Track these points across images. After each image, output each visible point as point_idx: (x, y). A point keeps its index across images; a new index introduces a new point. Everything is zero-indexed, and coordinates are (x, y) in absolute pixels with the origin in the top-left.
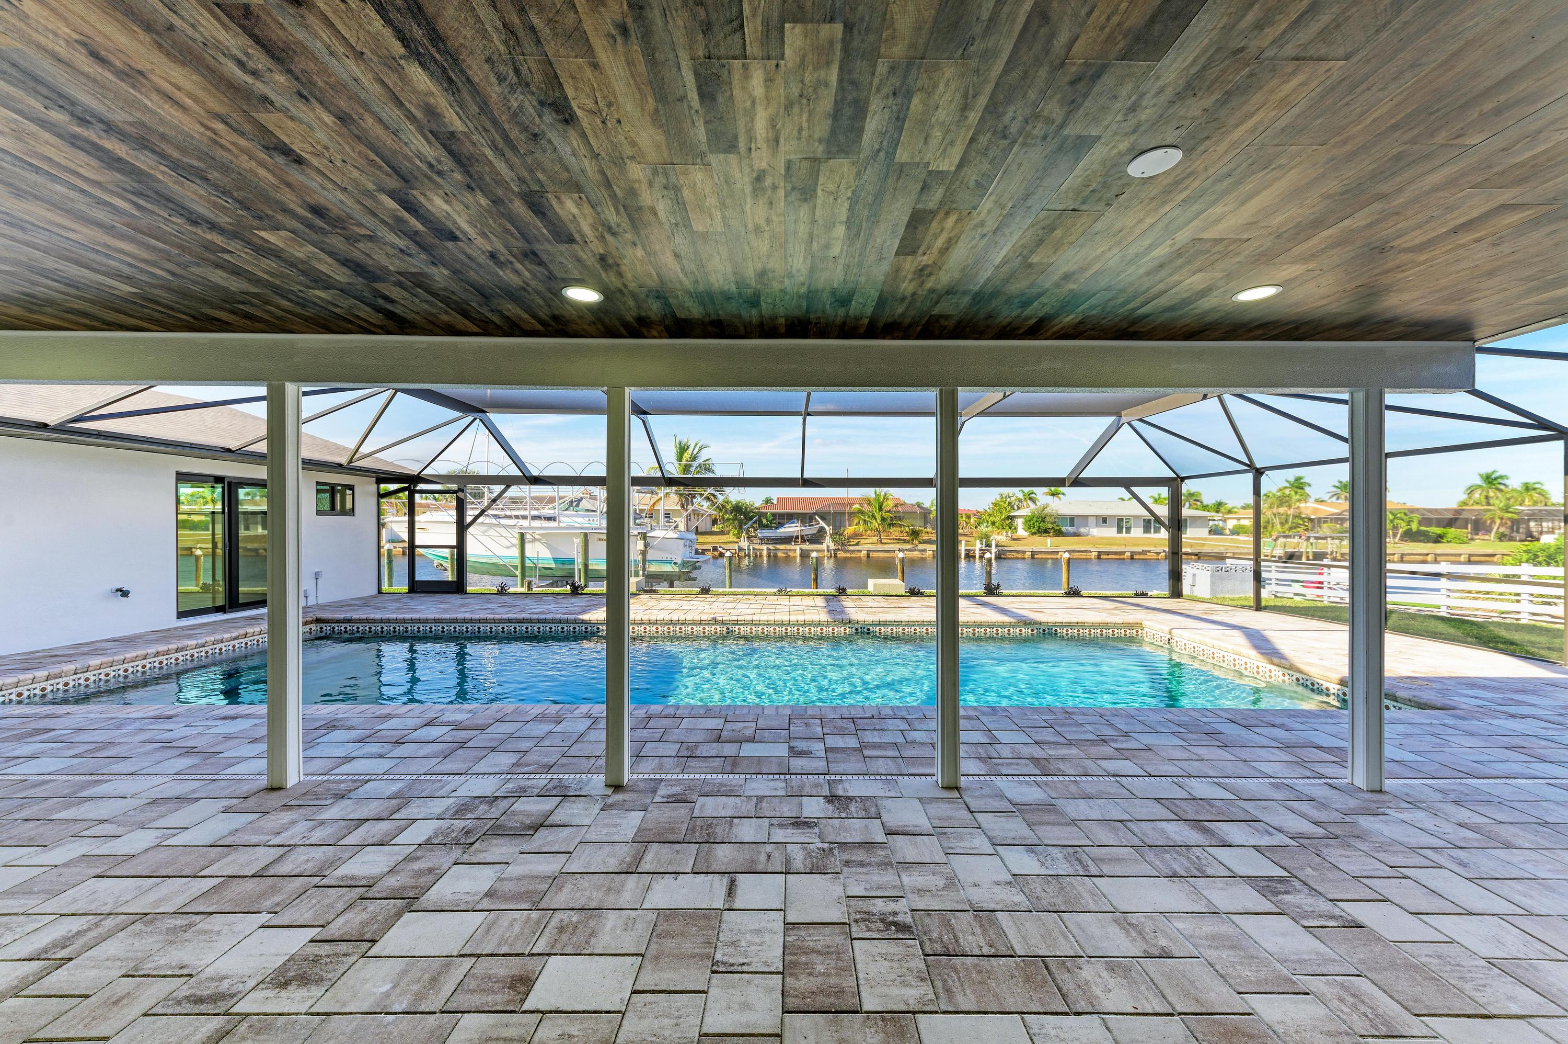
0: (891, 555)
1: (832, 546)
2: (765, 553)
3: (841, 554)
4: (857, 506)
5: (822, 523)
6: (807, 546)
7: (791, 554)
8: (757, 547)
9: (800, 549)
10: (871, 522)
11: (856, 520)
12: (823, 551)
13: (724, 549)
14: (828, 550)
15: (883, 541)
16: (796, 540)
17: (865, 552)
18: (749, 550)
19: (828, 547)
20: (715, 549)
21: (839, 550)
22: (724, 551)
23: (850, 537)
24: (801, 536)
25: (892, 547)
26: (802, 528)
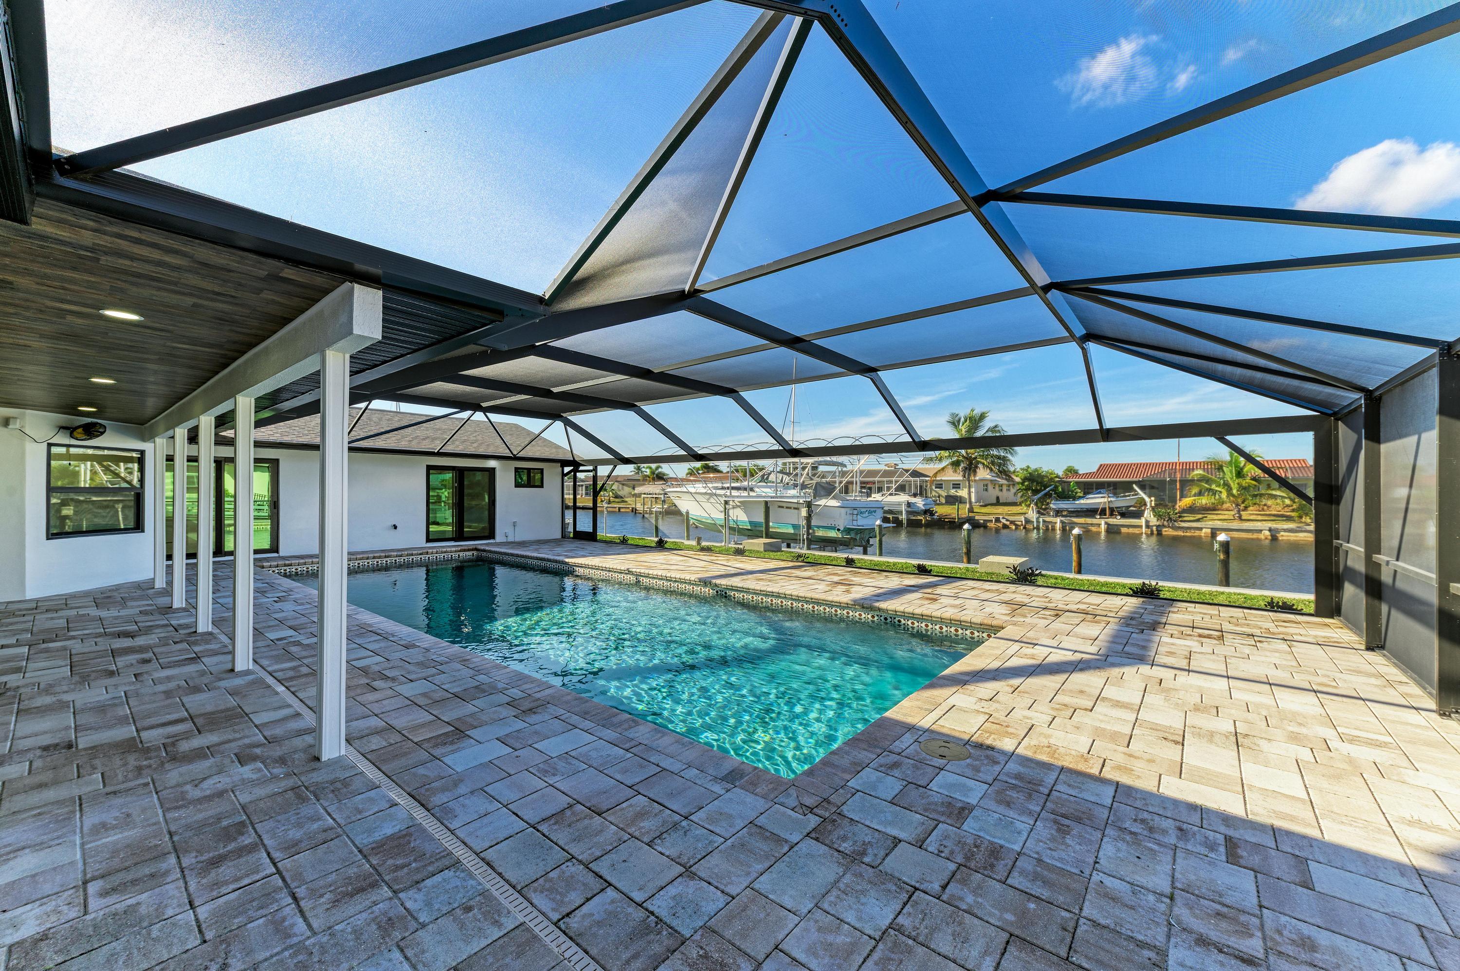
0: (1255, 536)
1: (1154, 521)
2: (1058, 526)
3: (1167, 532)
4: (1199, 472)
5: (1142, 494)
6: (1117, 521)
7: (1094, 529)
8: (1048, 519)
9: (1106, 523)
10: (1221, 492)
11: (1195, 490)
12: (1141, 527)
13: (1007, 520)
14: (1148, 526)
15: (1243, 518)
16: (1103, 512)
17: (1209, 531)
18: (1038, 522)
19: (1147, 522)
20: (997, 520)
21: (1164, 526)
22: (1008, 523)
23: (1184, 511)
24: (1110, 508)
25: (1258, 525)
26: (1112, 499)
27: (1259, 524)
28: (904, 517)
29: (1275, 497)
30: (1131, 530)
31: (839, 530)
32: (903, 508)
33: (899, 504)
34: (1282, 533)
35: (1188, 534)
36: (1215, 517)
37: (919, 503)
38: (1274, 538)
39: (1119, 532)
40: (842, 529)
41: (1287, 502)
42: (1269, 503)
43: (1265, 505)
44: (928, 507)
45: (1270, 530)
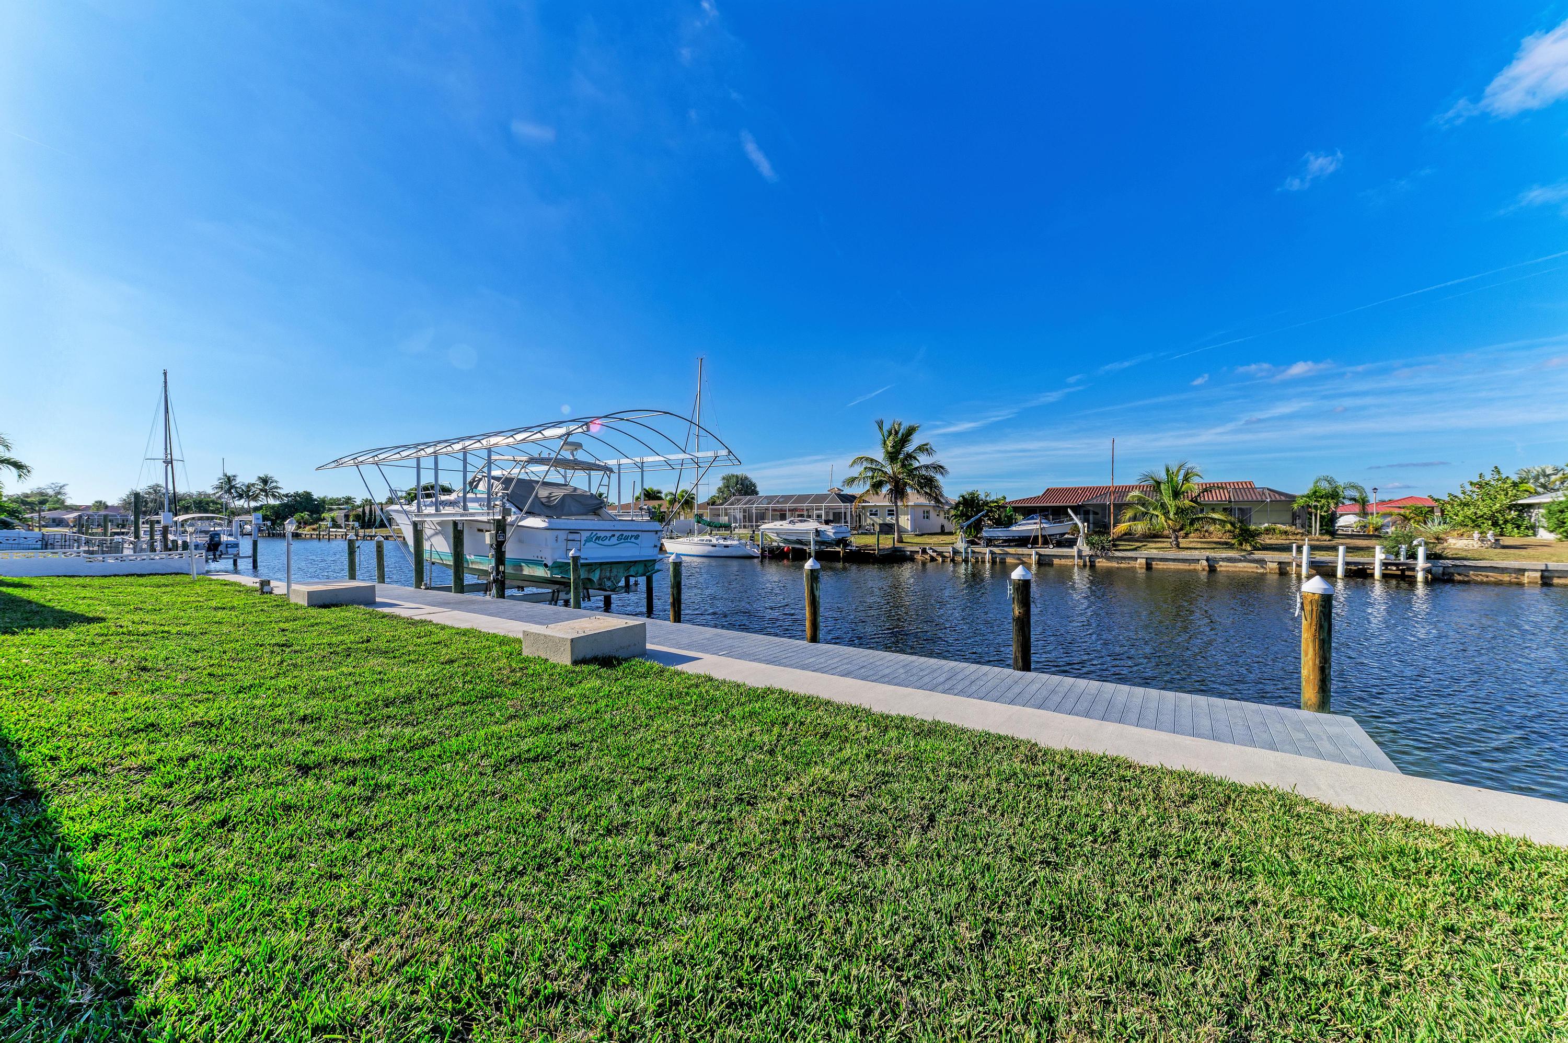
0: (1192, 566)
1: (1087, 550)
5: (1076, 520)
6: (1050, 550)
9: (1037, 553)
10: (1157, 516)
11: (1129, 514)
12: (1073, 557)
13: (934, 551)
14: (1080, 557)
15: (1181, 546)
16: (1035, 541)
17: (1144, 561)
18: (967, 553)
19: (1080, 551)
20: (924, 551)
21: (1097, 556)
22: (934, 555)
23: (1120, 538)
24: (1042, 536)
25: (1196, 554)
26: (1045, 525)
27: (1197, 552)
28: (812, 548)
29: (1214, 521)
30: (1063, 561)
31: (546, 566)
32: (812, 537)
33: (807, 532)
34: (1221, 563)
35: (1122, 565)
36: (1153, 545)
37: (830, 531)
38: (1212, 570)
39: (1051, 564)
40: (550, 564)
41: (1229, 527)
42: (1212, 528)
43: (1206, 531)
44: (840, 536)
45: (1208, 560)
